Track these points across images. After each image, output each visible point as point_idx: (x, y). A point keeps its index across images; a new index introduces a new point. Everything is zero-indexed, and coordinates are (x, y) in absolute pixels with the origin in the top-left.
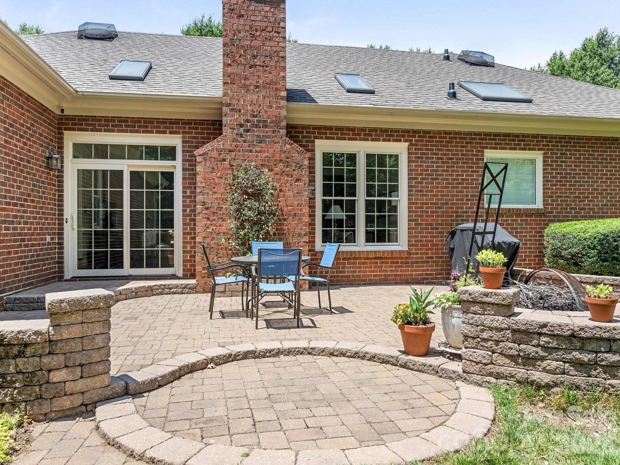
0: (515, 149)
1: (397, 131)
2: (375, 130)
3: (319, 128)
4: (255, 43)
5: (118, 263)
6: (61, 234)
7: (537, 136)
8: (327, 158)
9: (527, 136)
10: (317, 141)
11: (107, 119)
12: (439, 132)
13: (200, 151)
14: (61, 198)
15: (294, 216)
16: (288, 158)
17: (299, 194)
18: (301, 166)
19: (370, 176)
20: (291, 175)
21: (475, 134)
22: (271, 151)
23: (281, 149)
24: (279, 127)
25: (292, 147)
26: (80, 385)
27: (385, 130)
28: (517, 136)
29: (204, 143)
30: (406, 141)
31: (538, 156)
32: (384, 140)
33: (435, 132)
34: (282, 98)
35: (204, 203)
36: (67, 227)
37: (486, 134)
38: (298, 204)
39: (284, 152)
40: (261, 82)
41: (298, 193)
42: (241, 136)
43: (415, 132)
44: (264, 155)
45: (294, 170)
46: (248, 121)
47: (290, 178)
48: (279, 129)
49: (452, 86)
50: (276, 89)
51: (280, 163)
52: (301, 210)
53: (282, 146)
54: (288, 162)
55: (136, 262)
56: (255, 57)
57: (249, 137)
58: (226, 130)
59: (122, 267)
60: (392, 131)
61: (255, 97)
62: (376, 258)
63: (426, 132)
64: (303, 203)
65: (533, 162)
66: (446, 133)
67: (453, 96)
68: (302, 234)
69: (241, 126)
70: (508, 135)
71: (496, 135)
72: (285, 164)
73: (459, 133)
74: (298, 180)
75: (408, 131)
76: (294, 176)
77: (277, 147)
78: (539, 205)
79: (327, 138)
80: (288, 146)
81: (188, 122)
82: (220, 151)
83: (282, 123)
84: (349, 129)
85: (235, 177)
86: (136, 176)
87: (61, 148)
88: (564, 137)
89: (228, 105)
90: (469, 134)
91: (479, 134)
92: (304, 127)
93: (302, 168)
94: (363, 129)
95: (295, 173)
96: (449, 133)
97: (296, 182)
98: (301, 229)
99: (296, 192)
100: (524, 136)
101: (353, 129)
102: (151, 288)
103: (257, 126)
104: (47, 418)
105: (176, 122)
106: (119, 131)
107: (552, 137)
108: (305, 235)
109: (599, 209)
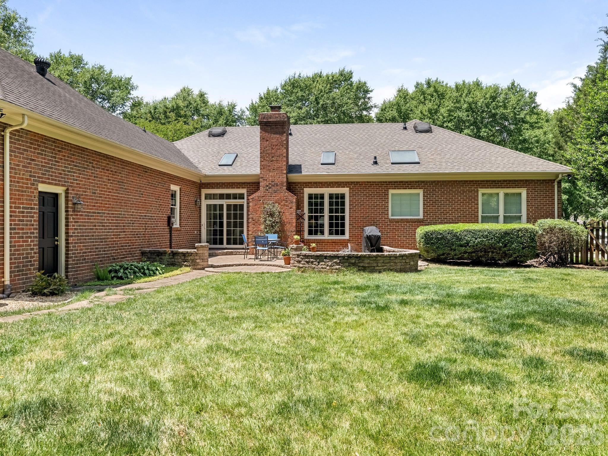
0: (406, 189)
1: (343, 183)
2: (332, 183)
3: (306, 183)
4: (273, 151)
5: (221, 243)
6: (200, 231)
7: (418, 182)
8: (310, 197)
9: (413, 182)
10: (305, 189)
11: (218, 184)
12: (365, 182)
13: (251, 197)
14: (200, 216)
15: (289, 223)
16: (287, 199)
18: (292, 202)
19: (331, 204)
21: (384, 182)
22: (280, 196)
26: (202, 263)
27: (337, 183)
28: (407, 182)
29: (255, 192)
30: (347, 187)
31: (421, 192)
32: (336, 187)
33: (362, 182)
34: (284, 174)
35: (252, 218)
36: (202, 227)
37: (389, 182)
38: (291, 218)
39: (285, 196)
40: (275, 167)
42: (267, 190)
43: (352, 182)
44: (276, 198)
45: (289, 204)
46: (270, 184)
48: (283, 186)
49: (375, 158)
50: (282, 170)
51: (283, 201)
52: (292, 221)
53: (284, 194)
54: (287, 201)
55: (228, 243)
56: (273, 157)
57: (270, 190)
58: (261, 188)
59: (223, 244)
60: (341, 182)
61: (273, 174)
62: (332, 242)
63: (357, 182)
64: (293, 218)
65: (419, 194)
66: (368, 182)
67: (376, 163)
69: (267, 186)
70: (402, 182)
71: (395, 182)
72: (285, 201)
73: (375, 182)
74: (291, 208)
75: (348, 182)
76: (289, 206)
77: (282, 194)
78: (421, 217)
79: (309, 187)
80: (287, 194)
81: (249, 183)
82: (258, 197)
83: (284, 183)
84: (319, 183)
85: (264, 208)
86: (229, 206)
87: (200, 196)
88: (435, 182)
89: (262, 178)
90: (381, 182)
91: (386, 182)
92: (299, 183)
94: (326, 183)
96: (370, 182)
99: (290, 213)
100: (411, 182)
101: (321, 183)
102: (232, 252)
103: (274, 186)
104: (196, 269)
105: (244, 183)
106: (222, 188)
107: (427, 182)
109: (455, 218)
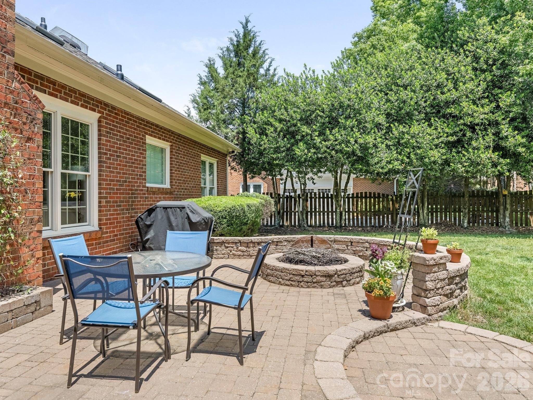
2: (74, 91)
9: (166, 129)
15: (24, 194)
16: (16, 103)
17: (31, 161)
18: (34, 119)
19: (65, 144)
20: (21, 130)
21: (141, 119)
23: (7, 85)
24: (5, 50)
25: (22, 88)
27: (83, 95)
30: (99, 112)
33: (119, 110)
37: (147, 122)
38: (30, 175)
39: (12, 92)
41: (29, 159)
43: (105, 104)
45: (25, 124)
47: (19, 134)
48: (5, 52)
51: (4, 107)
52: (34, 184)
53: (8, 81)
54: (16, 109)
63: (113, 108)
64: (36, 173)
65: (164, 150)
66: (125, 113)
68: (36, 219)
70: (158, 126)
71: (152, 124)
72: (12, 110)
73: (133, 116)
74: (29, 139)
75: (100, 102)
76: (24, 133)
78: (167, 185)
80: (17, 85)
83: (8, 44)
84: (49, 80)
93: (34, 122)
94: (63, 86)
95: (26, 127)
96: (128, 114)
97: (26, 142)
98: (34, 212)
99: (27, 156)
100: (164, 129)
101: (53, 82)
108: (39, 221)
